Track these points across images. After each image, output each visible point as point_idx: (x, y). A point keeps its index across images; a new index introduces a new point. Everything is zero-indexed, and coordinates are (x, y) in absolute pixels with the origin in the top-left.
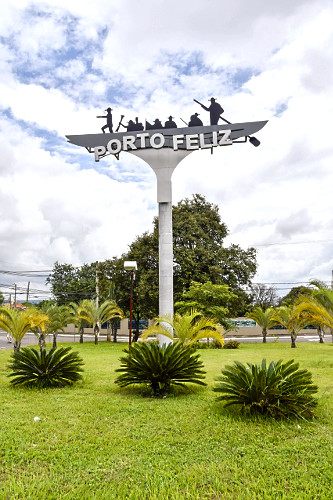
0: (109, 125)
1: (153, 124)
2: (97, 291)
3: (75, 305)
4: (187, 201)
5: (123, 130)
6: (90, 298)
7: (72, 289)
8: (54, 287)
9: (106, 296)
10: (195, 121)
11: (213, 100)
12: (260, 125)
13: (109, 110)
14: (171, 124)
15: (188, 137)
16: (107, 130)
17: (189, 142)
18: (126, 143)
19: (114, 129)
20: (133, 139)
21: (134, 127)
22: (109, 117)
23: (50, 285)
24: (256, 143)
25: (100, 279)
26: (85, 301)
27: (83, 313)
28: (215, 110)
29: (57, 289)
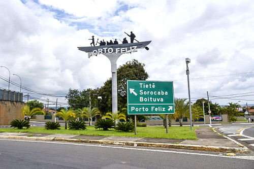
0: (93, 42)
1: (109, 42)
2: (90, 103)
3: (80, 109)
4: (130, 62)
5: (98, 45)
6: (87, 107)
7: (78, 102)
8: (69, 101)
9: (94, 105)
10: (125, 41)
11: (131, 32)
12: (149, 42)
13: (93, 37)
14: (116, 42)
15: (121, 49)
16: (92, 44)
17: (122, 51)
18: (99, 51)
19: (95, 44)
20: (102, 50)
21: (102, 44)
22: (93, 39)
23: (67, 100)
24: (147, 49)
25: (92, 98)
26: (85, 108)
27: (84, 113)
28: (132, 36)
29: (71, 102)
